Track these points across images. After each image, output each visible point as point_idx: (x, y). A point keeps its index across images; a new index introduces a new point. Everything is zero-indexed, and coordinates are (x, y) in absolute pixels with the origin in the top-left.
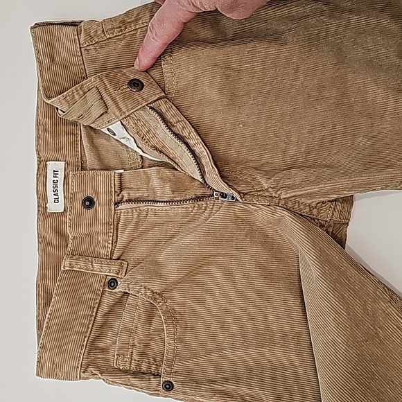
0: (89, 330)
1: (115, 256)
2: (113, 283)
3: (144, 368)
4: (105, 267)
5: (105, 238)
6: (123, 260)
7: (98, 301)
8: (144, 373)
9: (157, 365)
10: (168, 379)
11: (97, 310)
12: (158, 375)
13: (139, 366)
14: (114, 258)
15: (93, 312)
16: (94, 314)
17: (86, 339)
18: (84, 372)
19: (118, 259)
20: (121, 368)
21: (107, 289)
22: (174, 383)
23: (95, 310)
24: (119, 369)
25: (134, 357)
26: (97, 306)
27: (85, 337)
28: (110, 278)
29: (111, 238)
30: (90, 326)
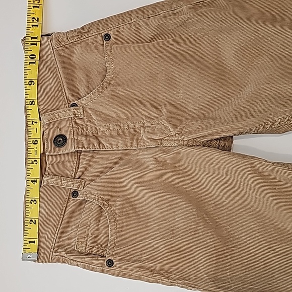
0: (60, 224)
1: (77, 176)
2: (75, 194)
3: (94, 251)
4: (70, 183)
5: (71, 164)
6: (82, 179)
7: (65, 205)
8: (94, 255)
9: (103, 249)
10: (111, 258)
11: (65, 211)
12: (103, 256)
13: (91, 249)
14: (76, 177)
15: (62, 212)
16: (63, 214)
17: (58, 230)
18: (55, 252)
19: (79, 178)
20: (79, 250)
21: (71, 197)
22: (114, 261)
23: (63, 211)
24: (78, 251)
25: (88, 244)
26: (64, 208)
27: (57, 228)
28: (73, 190)
29: (75, 165)
30: (61, 221)
